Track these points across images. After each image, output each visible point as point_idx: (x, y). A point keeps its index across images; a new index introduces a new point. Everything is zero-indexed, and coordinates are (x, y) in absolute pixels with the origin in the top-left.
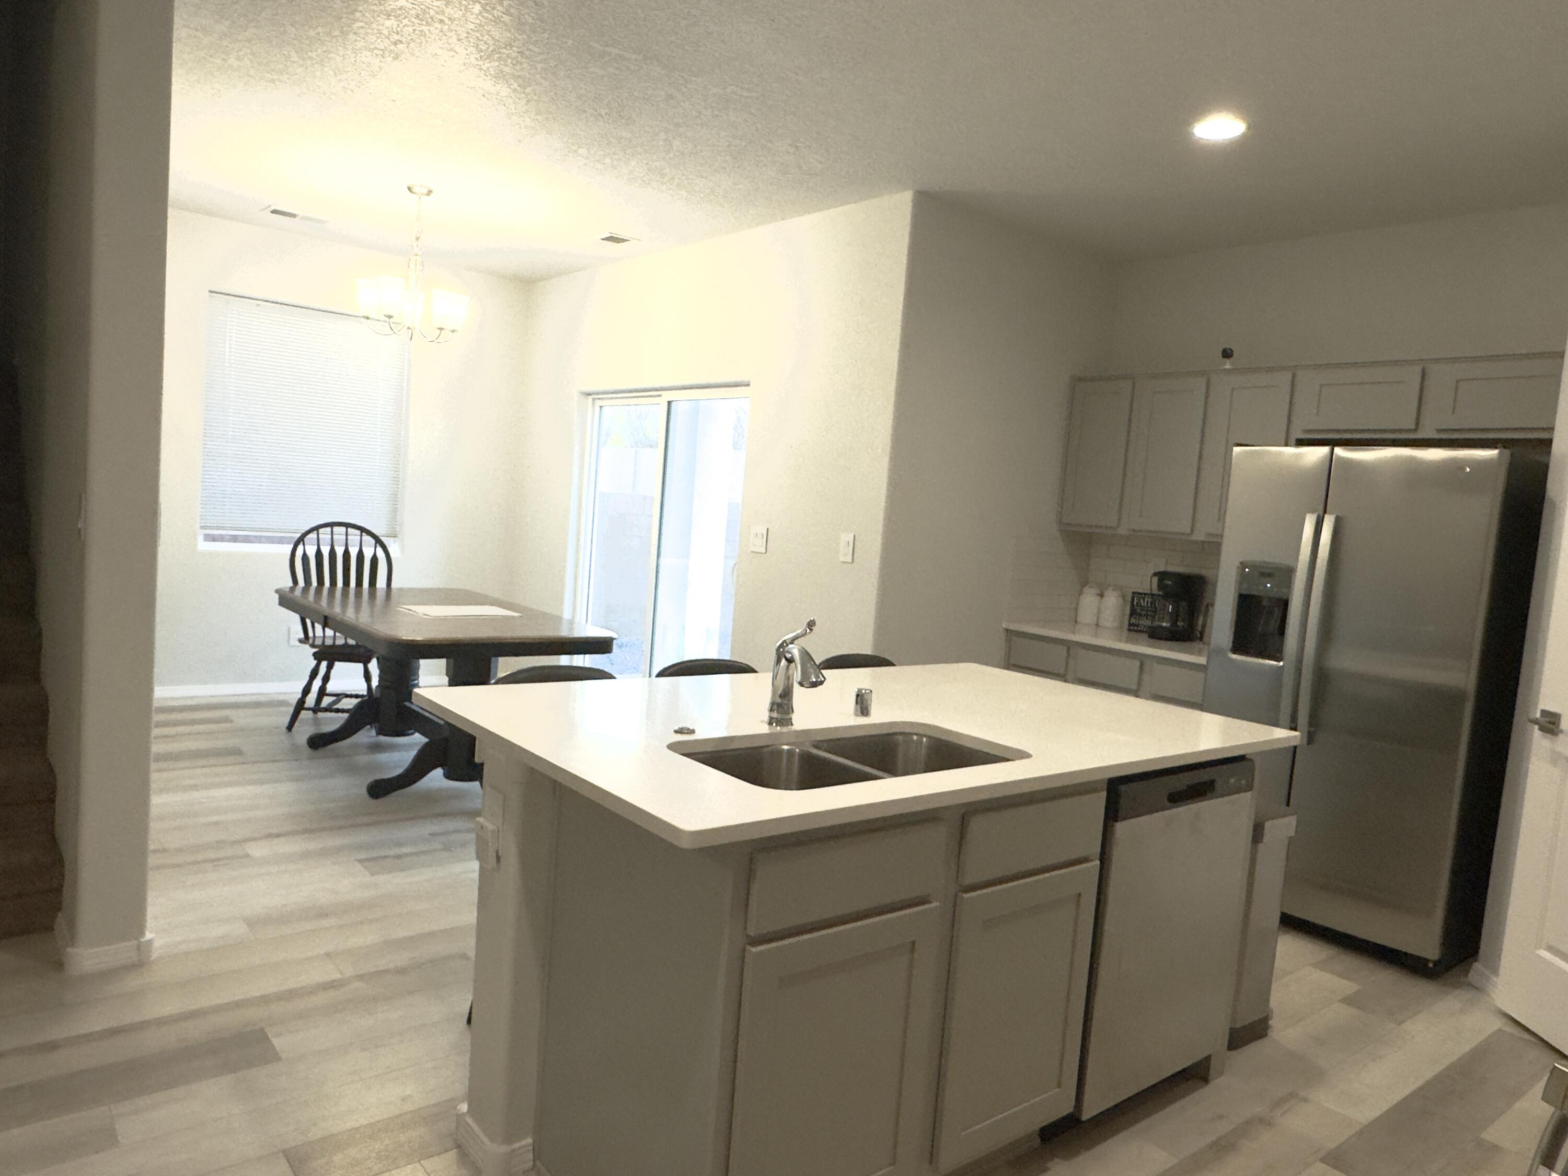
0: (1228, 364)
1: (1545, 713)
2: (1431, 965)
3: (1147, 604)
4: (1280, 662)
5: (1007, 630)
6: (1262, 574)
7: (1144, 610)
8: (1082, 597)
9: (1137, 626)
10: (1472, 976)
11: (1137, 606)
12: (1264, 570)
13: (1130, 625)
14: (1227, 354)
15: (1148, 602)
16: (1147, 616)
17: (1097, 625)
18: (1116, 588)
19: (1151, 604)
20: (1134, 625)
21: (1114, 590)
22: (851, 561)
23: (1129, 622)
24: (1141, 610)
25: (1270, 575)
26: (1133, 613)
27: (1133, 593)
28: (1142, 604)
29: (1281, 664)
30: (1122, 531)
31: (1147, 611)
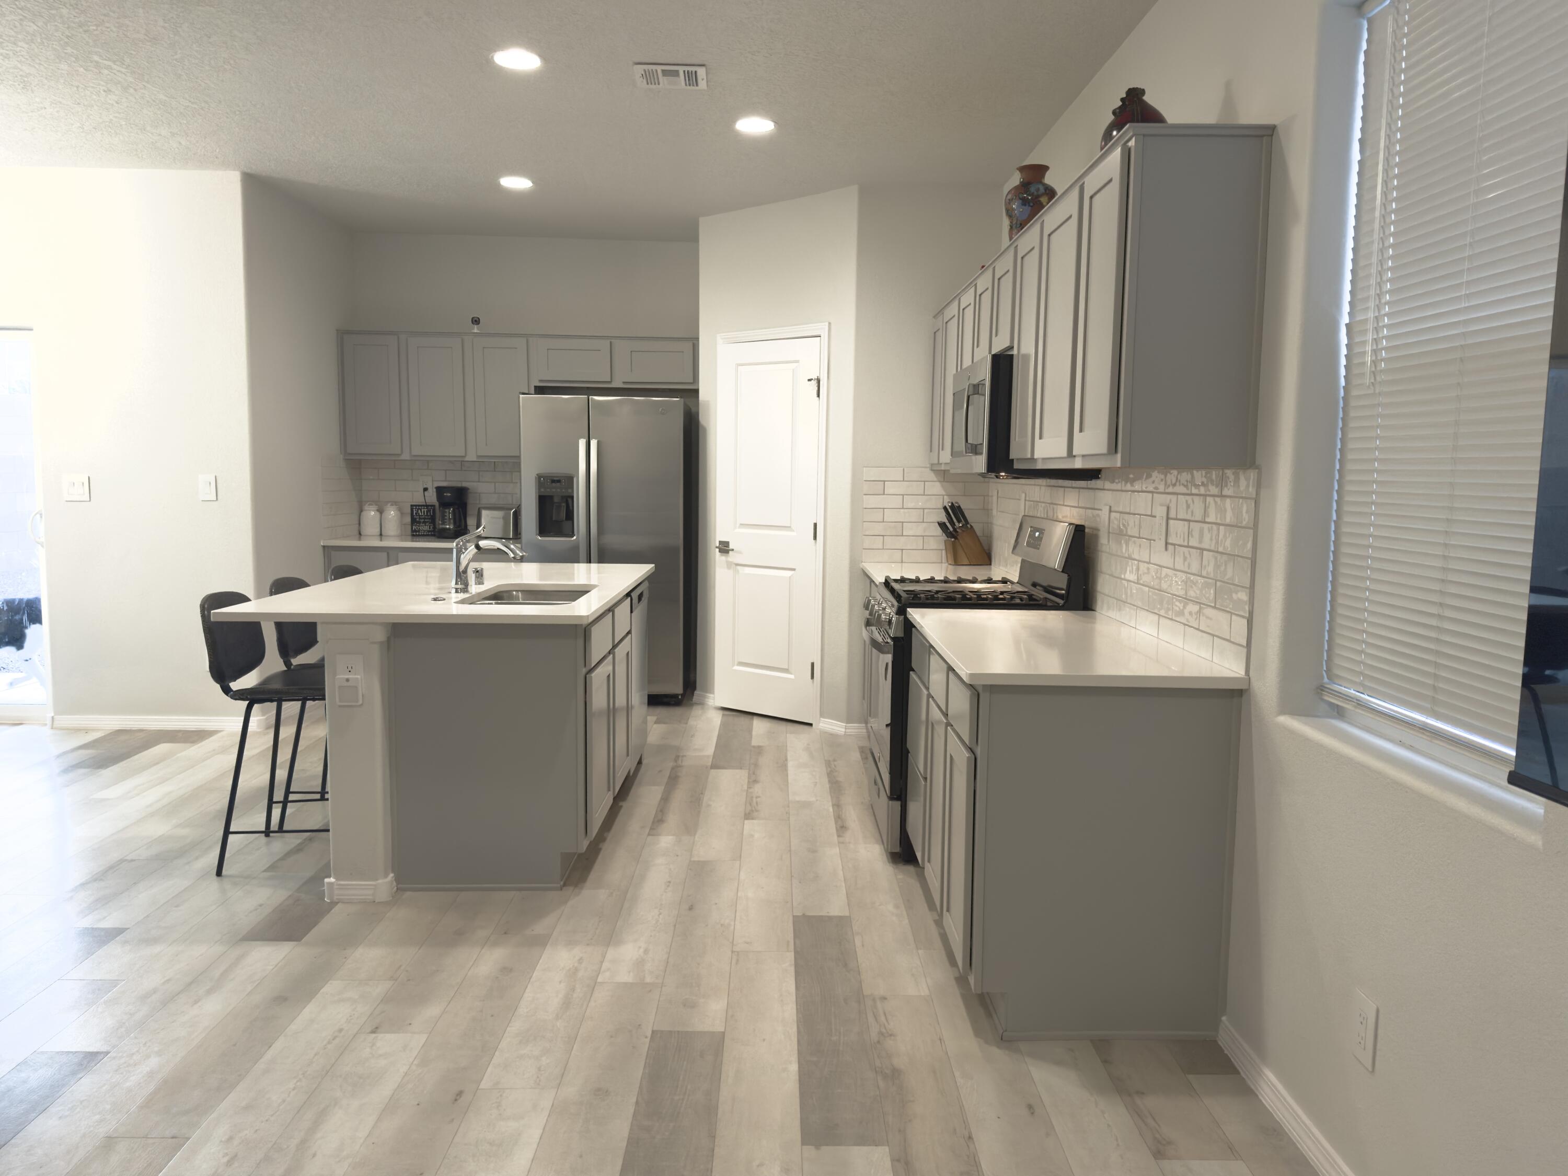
0: (476, 329)
1: (720, 542)
2: (680, 697)
3: (424, 513)
4: (573, 537)
5: (324, 547)
6: (553, 481)
7: (422, 519)
8: (364, 513)
9: (419, 531)
10: (695, 698)
11: (417, 516)
12: (555, 479)
13: (413, 531)
14: (476, 321)
15: (424, 512)
16: (425, 522)
17: (381, 535)
18: (394, 503)
19: (427, 513)
20: (415, 531)
21: (392, 505)
22: (215, 499)
23: (412, 528)
24: (420, 518)
25: (559, 481)
26: (413, 521)
27: (412, 506)
28: (420, 514)
29: (575, 538)
30: (406, 456)
31: (425, 519)
